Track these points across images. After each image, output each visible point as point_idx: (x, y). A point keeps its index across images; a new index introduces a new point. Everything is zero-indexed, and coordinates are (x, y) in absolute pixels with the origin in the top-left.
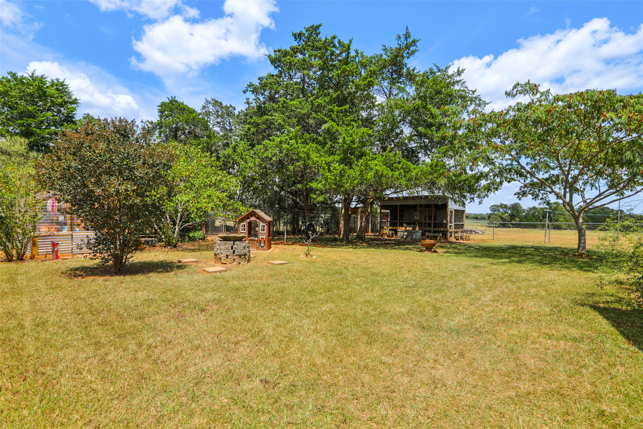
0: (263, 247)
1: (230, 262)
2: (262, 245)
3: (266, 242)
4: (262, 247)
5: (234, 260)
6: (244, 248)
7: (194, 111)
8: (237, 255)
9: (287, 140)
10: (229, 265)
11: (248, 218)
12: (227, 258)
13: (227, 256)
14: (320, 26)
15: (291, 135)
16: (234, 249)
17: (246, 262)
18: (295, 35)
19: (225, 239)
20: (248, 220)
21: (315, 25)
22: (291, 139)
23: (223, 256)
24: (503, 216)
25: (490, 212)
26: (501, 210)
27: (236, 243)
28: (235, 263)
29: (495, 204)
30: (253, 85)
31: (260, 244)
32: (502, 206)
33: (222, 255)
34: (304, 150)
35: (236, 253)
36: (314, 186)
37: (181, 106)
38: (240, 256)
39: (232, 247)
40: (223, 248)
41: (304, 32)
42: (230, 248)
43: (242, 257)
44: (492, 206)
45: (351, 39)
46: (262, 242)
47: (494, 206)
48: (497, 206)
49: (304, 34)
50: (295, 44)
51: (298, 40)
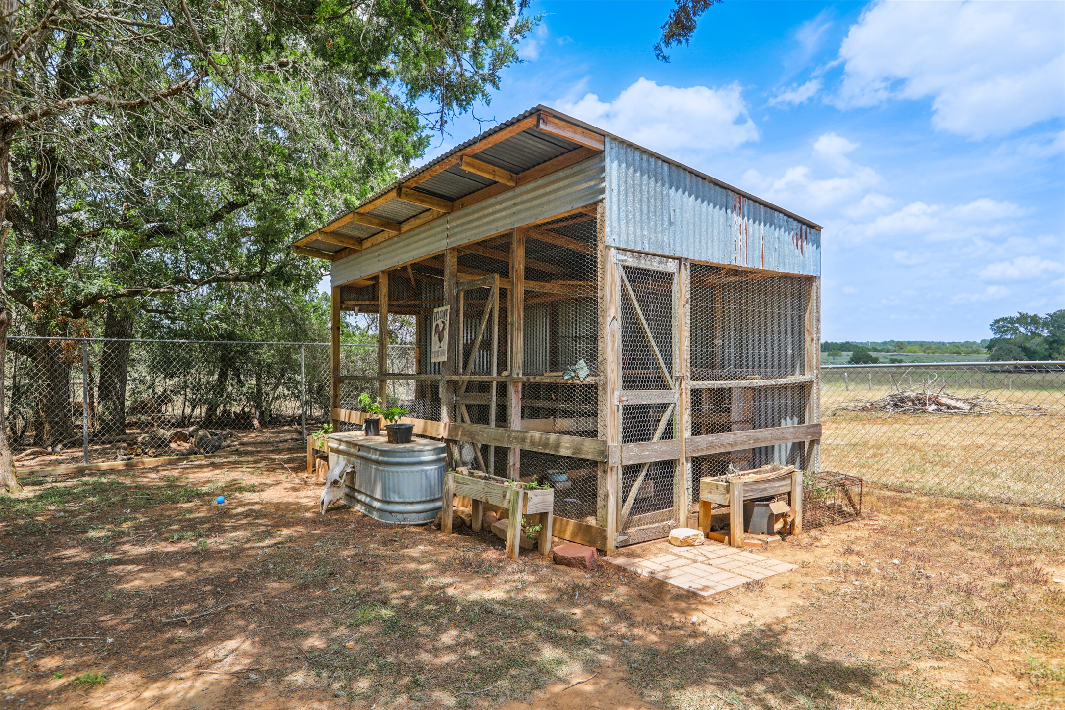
24: (1028, 345)
25: (990, 335)
26: (1022, 329)
29: (1005, 316)
32: (1023, 319)
44: (997, 321)
47: (1002, 319)
48: (1011, 321)
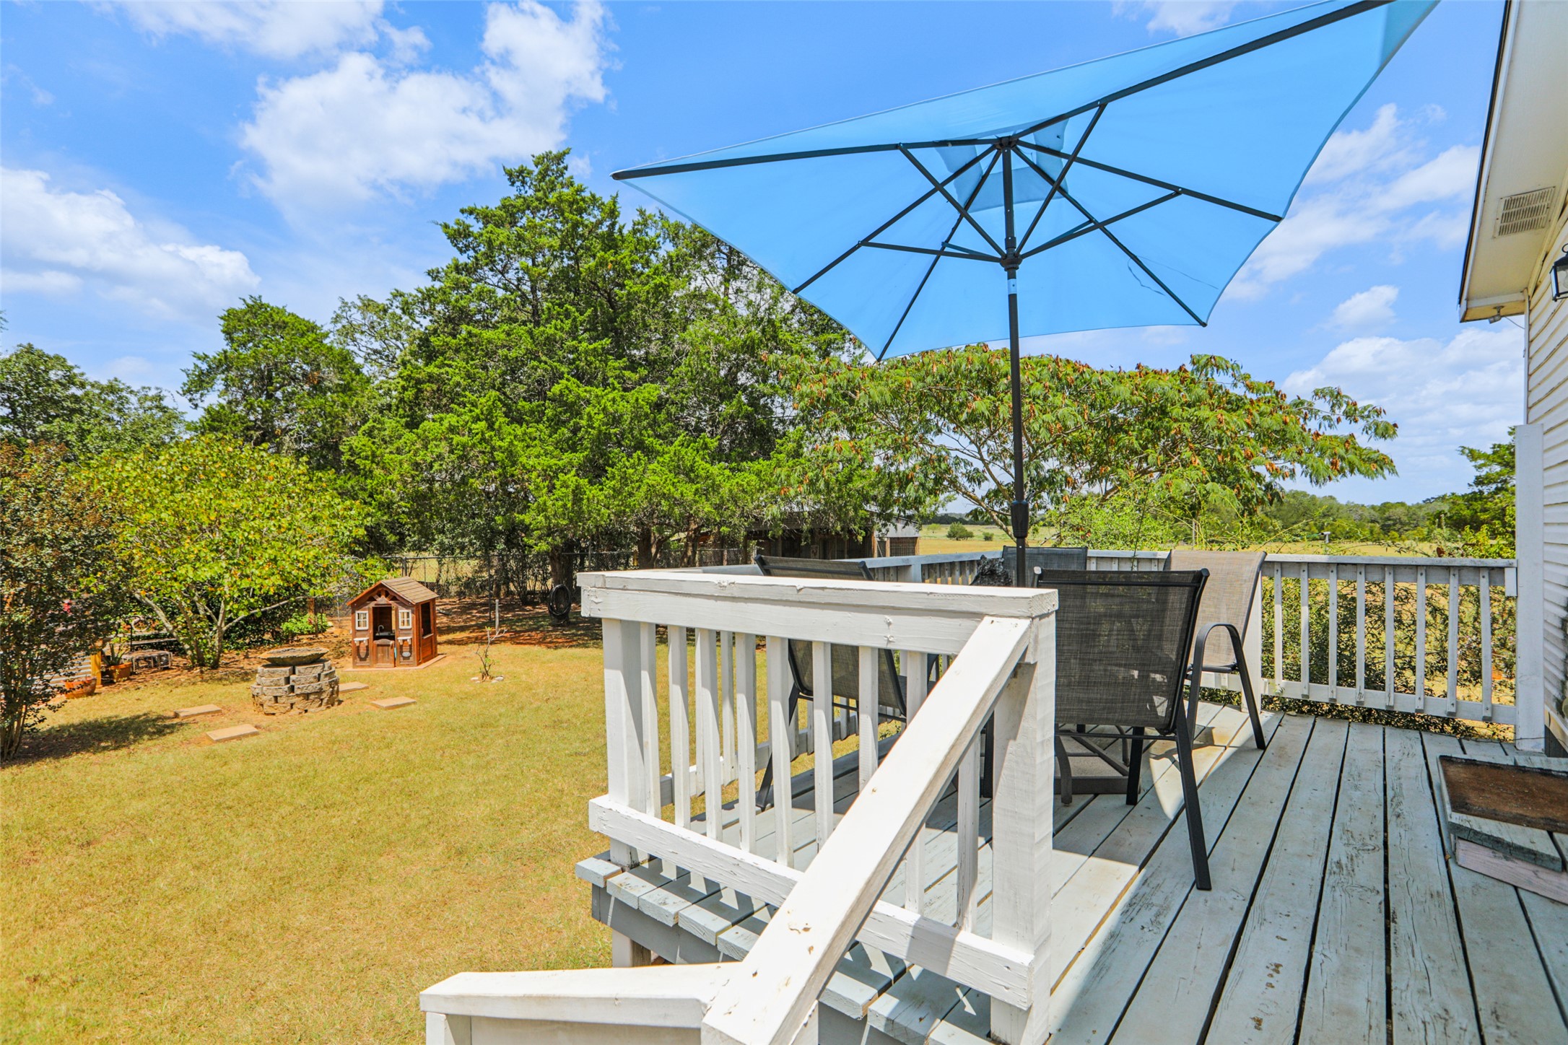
0: (408, 658)
1: (283, 710)
2: (406, 654)
3: (415, 648)
4: (405, 658)
5: (292, 705)
6: (319, 678)
7: (313, 328)
8: (298, 695)
9: (467, 422)
10: (281, 717)
11: (372, 599)
12: (276, 702)
13: (276, 698)
14: (564, 154)
15: (478, 411)
16: (292, 683)
17: (323, 707)
18: (510, 174)
19: (275, 663)
20: (372, 604)
21: (555, 152)
22: (477, 419)
23: (267, 698)
27: (298, 668)
28: (295, 711)
30: (402, 295)
31: (401, 652)
33: (264, 698)
34: (502, 444)
35: (297, 692)
36: (527, 521)
37: (276, 318)
38: (306, 696)
39: (287, 680)
40: (268, 682)
41: (531, 167)
42: (283, 682)
43: (312, 697)
45: (614, 195)
46: (406, 649)
49: (530, 173)
50: (512, 192)
51: (518, 184)
